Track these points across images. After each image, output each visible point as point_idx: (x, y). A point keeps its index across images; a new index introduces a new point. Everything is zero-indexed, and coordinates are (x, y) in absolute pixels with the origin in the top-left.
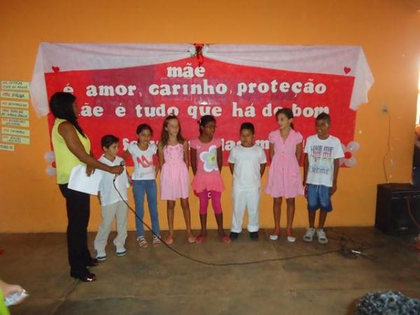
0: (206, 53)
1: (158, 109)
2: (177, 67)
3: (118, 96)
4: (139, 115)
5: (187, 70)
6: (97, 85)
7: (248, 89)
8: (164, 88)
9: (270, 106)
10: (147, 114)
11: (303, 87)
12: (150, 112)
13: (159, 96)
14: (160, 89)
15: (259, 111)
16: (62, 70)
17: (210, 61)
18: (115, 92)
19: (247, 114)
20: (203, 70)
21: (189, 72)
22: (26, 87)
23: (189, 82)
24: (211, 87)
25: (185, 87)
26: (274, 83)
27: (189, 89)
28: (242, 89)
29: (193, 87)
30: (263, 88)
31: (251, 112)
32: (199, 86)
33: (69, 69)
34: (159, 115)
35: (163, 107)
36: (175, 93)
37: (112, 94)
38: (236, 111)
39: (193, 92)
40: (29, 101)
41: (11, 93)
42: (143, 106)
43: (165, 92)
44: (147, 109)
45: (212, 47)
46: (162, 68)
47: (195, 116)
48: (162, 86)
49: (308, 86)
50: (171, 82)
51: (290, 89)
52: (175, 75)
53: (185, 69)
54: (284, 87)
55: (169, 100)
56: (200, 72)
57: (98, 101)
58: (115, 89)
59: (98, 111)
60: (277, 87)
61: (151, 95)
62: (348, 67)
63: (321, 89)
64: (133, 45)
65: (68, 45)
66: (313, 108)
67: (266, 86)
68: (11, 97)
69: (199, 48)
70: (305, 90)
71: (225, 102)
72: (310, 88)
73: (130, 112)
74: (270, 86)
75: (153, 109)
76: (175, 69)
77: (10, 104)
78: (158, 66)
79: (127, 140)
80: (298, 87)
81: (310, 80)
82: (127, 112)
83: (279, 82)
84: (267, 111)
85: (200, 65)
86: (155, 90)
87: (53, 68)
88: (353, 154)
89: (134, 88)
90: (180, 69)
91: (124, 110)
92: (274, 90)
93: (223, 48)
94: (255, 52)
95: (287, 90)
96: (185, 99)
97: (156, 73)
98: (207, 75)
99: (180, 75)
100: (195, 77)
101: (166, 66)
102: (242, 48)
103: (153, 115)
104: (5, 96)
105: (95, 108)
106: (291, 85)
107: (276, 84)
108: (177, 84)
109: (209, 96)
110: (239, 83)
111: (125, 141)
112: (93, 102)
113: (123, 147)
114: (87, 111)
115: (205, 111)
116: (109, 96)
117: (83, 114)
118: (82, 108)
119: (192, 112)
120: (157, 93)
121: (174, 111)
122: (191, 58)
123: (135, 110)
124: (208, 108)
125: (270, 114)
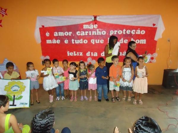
0: (98, 19)
1: (80, 40)
2: (87, 25)
3: (66, 36)
4: (73, 43)
5: (91, 26)
6: (58, 32)
7: (114, 33)
8: (82, 33)
9: (122, 39)
12: (77, 42)
13: (80, 35)
14: (81, 33)
16: (45, 26)
17: (100, 22)
20: (97, 26)
21: (92, 27)
23: (91, 30)
24: (100, 32)
25: (90, 32)
27: (92, 33)
28: (112, 33)
29: (93, 32)
30: (120, 32)
32: (95, 32)
33: (48, 26)
34: (80, 43)
35: (82, 40)
36: (86, 34)
37: (63, 35)
39: (93, 34)
42: (75, 39)
44: (76, 41)
45: (101, 17)
46: (81, 25)
47: (94, 43)
48: (81, 32)
49: (138, 31)
50: (85, 30)
51: (131, 32)
52: (86, 28)
53: (90, 25)
54: (128, 32)
55: (84, 38)
56: (96, 26)
57: (58, 38)
58: (64, 33)
59: (58, 42)
60: (126, 32)
61: (77, 35)
62: (154, 23)
63: (143, 32)
64: (71, 17)
65: (47, 17)
66: (140, 40)
67: (121, 32)
69: (95, 17)
70: (137, 33)
71: (105, 38)
72: (138, 32)
74: (123, 31)
75: (78, 40)
76: (86, 26)
78: (80, 24)
79: (69, 52)
80: (134, 32)
81: (139, 29)
82: (69, 42)
85: (96, 24)
86: (79, 34)
87: (42, 26)
88: (154, 58)
89: (71, 33)
90: (88, 25)
91: (67, 41)
92: (124, 33)
93: (105, 17)
94: (117, 18)
95: (129, 33)
96: (90, 37)
97: (79, 27)
99: (88, 28)
101: (83, 24)
102: (112, 17)
103: (78, 43)
105: (57, 40)
106: (131, 31)
107: (125, 30)
108: (87, 31)
109: (99, 35)
110: (111, 30)
111: (68, 52)
112: (57, 38)
113: (67, 54)
114: (54, 41)
115: (97, 41)
116: (62, 36)
117: (53, 42)
118: (53, 40)
119: (93, 41)
120: (79, 35)
121: (86, 41)
122: (92, 21)
123: (72, 41)
124: (99, 40)
125: (122, 42)
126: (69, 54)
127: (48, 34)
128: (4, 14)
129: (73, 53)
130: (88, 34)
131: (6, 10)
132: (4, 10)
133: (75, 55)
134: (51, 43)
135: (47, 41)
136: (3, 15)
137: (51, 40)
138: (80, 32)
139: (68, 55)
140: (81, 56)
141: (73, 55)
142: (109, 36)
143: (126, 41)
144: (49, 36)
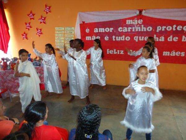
0: (144, 13)
1: (122, 37)
2: (131, 20)
4: (114, 40)
6: (98, 28)
7: (162, 29)
8: (124, 29)
9: (171, 37)
10: (117, 39)
12: (118, 38)
14: (123, 29)
15: (166, 39)
16: (86, 22)
17: (145, 17)
18: (105, 31)
19: (160, 40)
20: (142, 21)
21: (136, 22)
22: (73, 29)
24: (145, 28)
25: (133, 28)
26: (175, 26)
27: (135, 29)
28: (159, 29)
29: (137, 28)
30: (169, 28)
31: (162, 39)
32: (140, 28)
33: (88, 22)
34: (122, 40)
35: (124, 37)
36: (129, 31)
37: (104, 31)
38: (156, 38)
39: (137, 30)
40: (74, 34)
41: (68, 31)
42: (116, 36)
44: (117, 37)
45: (147, 11)
46: (124, 21)
47: (137, 41)
48: (124, 28)
50: (127, 26)
51: (182, 29)
52: (129, 23)
53: (134, 21)
54: (179, 28)
55: (126, 34)
56: (140, 22)
57: (98, 34)
58: (105, 29)
60: (176, 28)
61: (119, 32)
65: (88, 13)
67: (171, 28)
68: (68, 33)
69: (141, 12)
73: (111, 39)
74: (173, 27)
75: (120, 37)
76: (130, 21)
77: (68, 36)
78: (122, 20)
80: (185, 28)
82: (109, 39)
85: (141, 19)
86: (121, 30)
87: (83, 22)
89: (112, 29)
90: (132, 21)
91: (108, 38)
92: (174, 29)
93: (152, 11)
94: (166, 12)
95: (181, 29)
96: (133, 33)
97: (122, 23)
98: (143, 23)
99: (132, 23)
100: (138, 24)
101: (126, 19)
102: (160, 11)
103: (119, 40)
104: (66, 33)
105: (97, 37)
106: (183, 27)
107: (176, 26)
108: (130, 27)
109: (144, 32)
110: (158, 26)
111: (108, 50)
112: (96, 34)
115: (141, 38)
117: (93, 39)
118: (92, 37)
119: (136, 39)
120: (122, 31)
121: (128, 39)
122: (137, 16)
123: (112, 38)
124: (143, 37)
125: (171, 40)
126: (109, 52)
127: (87, 31)
128: (48, 11)
129: (114, 51)
131: (50, 7)
132: (48, 8)
133: (115, 53)
134: (90, 39)
135: (87, 37)
136: (47, 13)
137: (90, 37)
139: (108, 53)
140: (121, 55)
141: (113, 53)
142: (156, 33)
143: (176, 39)
144: (89, 32)
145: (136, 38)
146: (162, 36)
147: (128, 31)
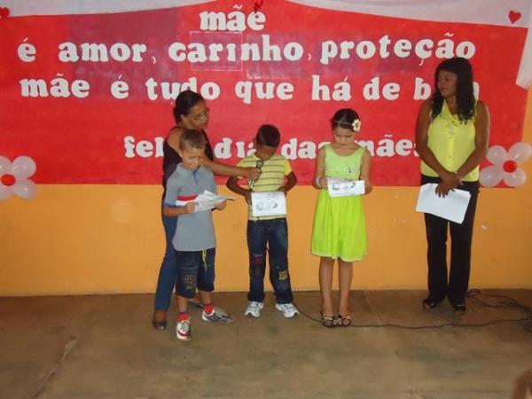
2: (217, 12)
3: (115, 61)
4: (153, 96)
5: (234, 18)
6: (78, 42)
7: (339, 51)
8: (194, 49)
9: (376, 81)
10: (166, 95)
11: (434, 49)
12: (170, 90)
13: (187, 62)
14: (187, 51)
15: (357, 90)
16: (14, 13)
17: (275, 1)
18: (109, 55)
19: (336, 96)
20: (262, 18)
23: (238, 39)
24: (276, 49)
25: (231, 47)
26: (385, 41)
27: (238, 53)
28: (329, 51)
29: (245, 48)
30: (365, 50)
31: (343, 93)
32: (255, 47)
33: (27, 13)
35: (193, 82)
36: (214, 58)
37: (105, 59)
38: (319, 91)
39: (245, 57)
42: (159, 80)
43: (197, 56)
44: (165, 86)
46: (191, 15)
47: (248, 100)
48: (191, 46)
49: (444, 45)
50: (207, 39)
51: (412, 51)
52: (213, 27)
53: (230, 16)
54: (402, 48)
55: (204, 72)
56: (257, 20)
57: (80, 71)
58: (109, 49)
59: (80, 89)
60: (390, 48)
61: (171, 61)
63: (467, 50)
67: (371, 47)
70: (439, 54)
71: (299, 74)
72: (447, 50)
73: (137, 90)
74: (378, 46)
75: (176, 85)
76: (213, 16)
79: (133, 140)
80: (425, 48)
81: (448, 34)
82: (131, 91)
83: (394, 39)
84: (371, 90)
85: (257, 8)
86: (179, 53)
88: (518, 163)
89: (143, 48)
90: (221, 16)
91: (125, 87)
92: (384, 54)
95: (407, 54)
96: (231, 69)
97: (181, 23)
98: (268, 28)
99: (222, 27)
100: (248, 30)
101: (198, 9)
105: (76, 83)
106: (414, 46)
107: (389, 42)
108: (217, 42)
109: (273, 63)
110: (324, 40)
111: (128, 141)
112: (71, 72)
113: (125, 151)
114: (61, 88)
115: (265, 91)
116: (100, 62)
117: (55, 92)
118: (53, 82)
120: (182, 57)
121: (211, 91)
123: (146, 88)
124: (270, 86)
125: (376, 96)
126: (134, 150)
127: (26, 52)
129: (154, 144)
130: (223, 54)
134: (44, 93)
135: (24, 83)
137: (42, 83)
138: (187, 44)
139: (130, 154)
141: (151, 153)
142: (318, 68)
143: (391, 92)
144: (33, 58)
145: (243, 90)
146: (342, 81)
147: (208, 61)
